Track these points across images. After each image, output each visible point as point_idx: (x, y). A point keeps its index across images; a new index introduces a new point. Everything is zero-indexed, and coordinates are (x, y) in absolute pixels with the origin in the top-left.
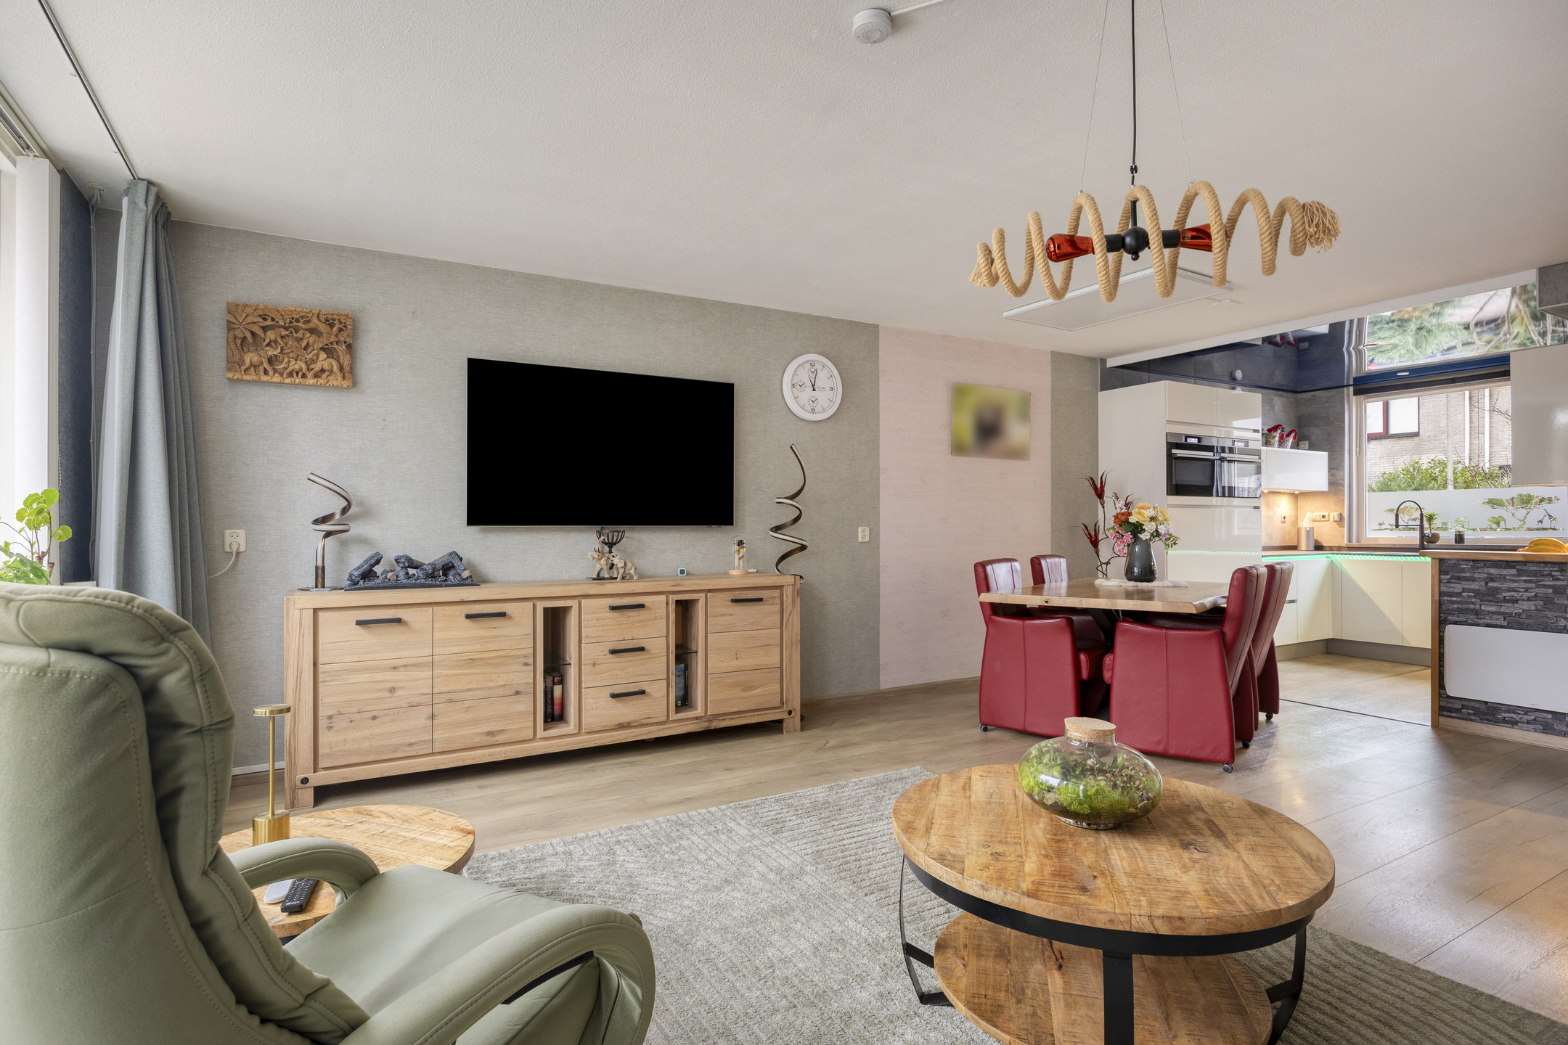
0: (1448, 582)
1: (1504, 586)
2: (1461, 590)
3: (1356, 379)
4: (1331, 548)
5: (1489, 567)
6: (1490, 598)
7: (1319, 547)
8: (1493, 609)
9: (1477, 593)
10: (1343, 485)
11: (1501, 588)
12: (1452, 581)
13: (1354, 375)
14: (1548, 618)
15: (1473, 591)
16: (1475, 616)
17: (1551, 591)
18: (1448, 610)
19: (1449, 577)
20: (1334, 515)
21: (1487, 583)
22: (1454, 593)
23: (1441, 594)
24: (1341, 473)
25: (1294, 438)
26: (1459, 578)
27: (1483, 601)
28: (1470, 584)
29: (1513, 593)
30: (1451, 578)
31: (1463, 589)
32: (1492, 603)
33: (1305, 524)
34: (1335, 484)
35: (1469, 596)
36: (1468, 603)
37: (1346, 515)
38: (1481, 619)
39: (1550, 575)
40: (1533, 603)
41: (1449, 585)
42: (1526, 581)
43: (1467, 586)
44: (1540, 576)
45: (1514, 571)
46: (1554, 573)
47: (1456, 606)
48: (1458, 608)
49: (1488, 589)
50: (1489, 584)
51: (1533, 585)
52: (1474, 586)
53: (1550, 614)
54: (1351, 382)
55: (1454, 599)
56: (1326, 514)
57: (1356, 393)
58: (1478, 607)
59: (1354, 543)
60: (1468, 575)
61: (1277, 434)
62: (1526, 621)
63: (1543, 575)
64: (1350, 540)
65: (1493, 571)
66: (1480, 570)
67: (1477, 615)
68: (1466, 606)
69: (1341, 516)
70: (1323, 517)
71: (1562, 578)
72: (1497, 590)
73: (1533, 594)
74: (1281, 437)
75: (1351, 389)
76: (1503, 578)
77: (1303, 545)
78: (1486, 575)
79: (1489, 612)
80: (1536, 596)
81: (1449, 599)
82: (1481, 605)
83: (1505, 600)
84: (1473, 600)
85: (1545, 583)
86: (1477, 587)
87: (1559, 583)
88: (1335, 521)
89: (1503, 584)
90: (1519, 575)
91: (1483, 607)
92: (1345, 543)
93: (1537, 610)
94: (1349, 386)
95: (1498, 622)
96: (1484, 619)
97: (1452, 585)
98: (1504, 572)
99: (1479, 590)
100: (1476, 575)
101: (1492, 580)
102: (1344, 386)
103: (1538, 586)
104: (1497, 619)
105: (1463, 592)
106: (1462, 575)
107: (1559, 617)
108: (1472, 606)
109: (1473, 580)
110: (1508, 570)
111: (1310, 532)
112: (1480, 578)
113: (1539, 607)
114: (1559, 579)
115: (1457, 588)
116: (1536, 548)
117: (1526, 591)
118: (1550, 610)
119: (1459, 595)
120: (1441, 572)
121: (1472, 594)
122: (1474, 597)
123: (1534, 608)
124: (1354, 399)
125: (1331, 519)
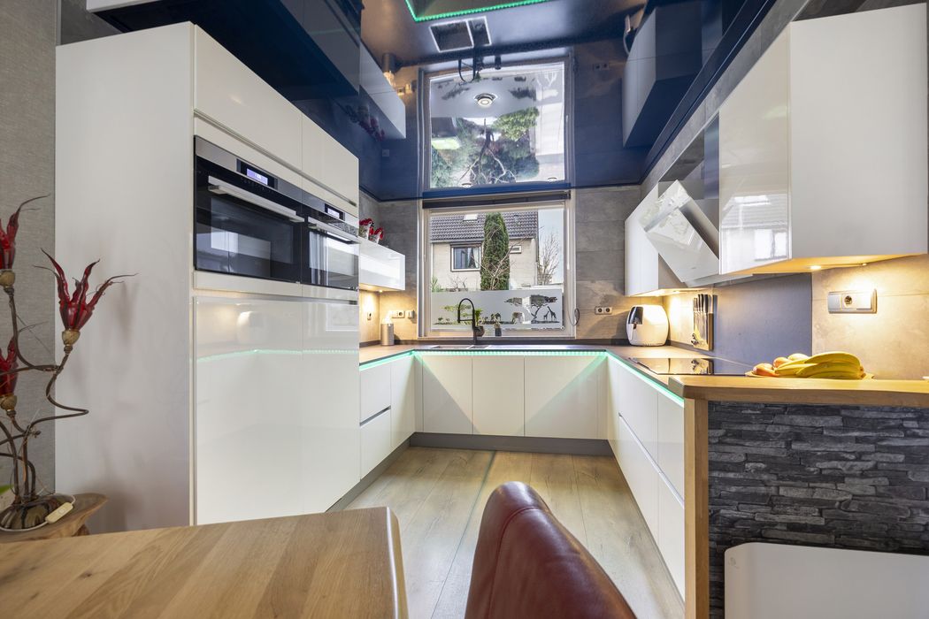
0: (720, 443)
1: (820, 449)
2: (743, 458)
3: (424, 193)
4: (407, 342)
5: (793, 413)
6: (794, 473)
7: (397, 342)
8: (800, 493)
9: (772, 464)
10: (416, 287)
11: (814, 454)
12: (728, 440)
13: (423, 191)
14: (897, 509)
15: (764, 459)
16: (769, 509)
17: (901, 458)
18: (720, 497)
19: (721, 432)
20: (408, 313)
21: (788, 445)
22: (732, 463)
23: (713, 466)
24: (413, 275)
25: (381, 236)
26: (739, 435)
27: (782, 478)
28: (758, 447)
29: (835, 464)
30: (726, 435)
31: (746, 455)
32: (799, 483)
33: (386, 321)
34: (410, 284)
35: (757, 470)
36: (755, 483)
37: (417, 313)
38: (777, 513)
39: (900, 427)
40: (870, 481)
41: (721, 448)
42: (858, 440)
43: (754, 451)
44: (882, 430)
45: (836, 421)
46: (908, 424)
47: (733, 489)
48: (738, 493)
49: (792, 455)
50: (793, 446)
51: (871, 447)
52: (767, 449)
53: (902, 503)
54: (421, 196)
55: (731, 475)
56: (403, 312)
57: (425, 206)
58: (773, 490)
59: (423, 338)
60: (755, 428)
61: (368, 228)
62: (859, 517)
63: (889, 428)
64: (420, 335)
65: (800, 420)
66: (777, 419)
67: (772, 506)
68: (751, 489)
69: (414, 312)
70: (400, 314)
71: (920, 432)
72: (806, 457)
73: (871, 464)
74: (371, 232)
75: (421, 202)
76: (817, 434)
77: (386, 341)
78: (788, 428)
79: (793, 501)
80: (875, 468)
81: (722, 475)
82: (778, 487)
83: (822, 477)
84: (765, 477)
85: (892, 443)
86: (772, 452)
87: (916, 443)
88: (410, 318)
89: (817, 446)
90: (846, 428)
91: (782, 492)
92: (416, 337)
93: (878, 495)
94: (420, 198)
95: (809, 520)
96: (785, 513)
97: (727, 449)
98: (820, 422)
99: (774, 457)
100: (770, 429)
101: (798, 438)
102: (416, 198)
103: (880, 449)
104: (807, 514)
105: (747, 461)
106: (745, 428)
107: (916, 507)
108: (763, 490)
109: (764, 437)
110: (827, 418)
111: (391, 328)
112: (777, 434)
113: (881, 490)
114: (915, 436)
115: (736, 454)
116: (826, 369)
117: (858, 459)
118: (900, 495)
119: (739, 467)
120: (713, 424)
121: (763, 466)
122: (767, 471)
123: (872, 491)
124: (422, 211)
125: (407, 315)
